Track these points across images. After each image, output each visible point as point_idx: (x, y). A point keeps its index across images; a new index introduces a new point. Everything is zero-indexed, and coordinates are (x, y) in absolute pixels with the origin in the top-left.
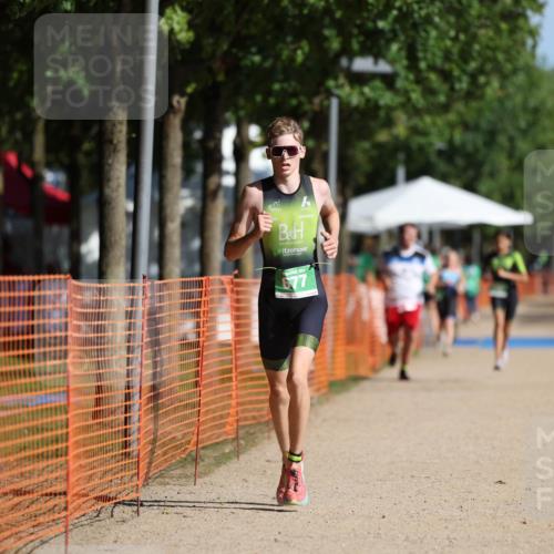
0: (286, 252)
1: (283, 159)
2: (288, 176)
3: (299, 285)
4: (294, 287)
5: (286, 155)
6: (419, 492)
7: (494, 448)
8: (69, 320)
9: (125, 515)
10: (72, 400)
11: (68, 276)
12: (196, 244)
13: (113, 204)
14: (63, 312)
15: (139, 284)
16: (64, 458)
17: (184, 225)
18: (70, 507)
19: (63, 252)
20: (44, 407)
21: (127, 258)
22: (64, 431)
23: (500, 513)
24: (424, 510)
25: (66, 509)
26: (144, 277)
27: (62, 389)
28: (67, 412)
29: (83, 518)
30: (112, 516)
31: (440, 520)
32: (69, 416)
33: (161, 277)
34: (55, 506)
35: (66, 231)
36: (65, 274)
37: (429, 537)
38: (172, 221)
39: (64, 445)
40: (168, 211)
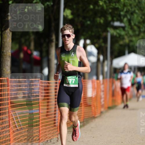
2: (67, 44)
4: (70, 83)
5: (66, 37)
6: (132, 136)
9: (54, 142)
10: (41, 111)
16: (38, 127)
18: (40, 139)
22: (39, 119)
24: (133, 141)
25: (39, 140)
28: (39, 115)
29: (43, 142)
30: (51, 142)
32: (40, 115)
34: (36, 139)
39: (39, 123)
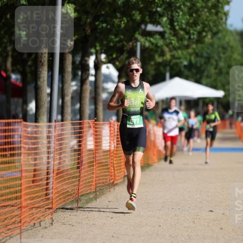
0: (132, 110)
1: (134, 74)
2: (135, 80)
3: (136, 122)
4: (135, 123)
5: (135, 72)
7: (208, 196)
8: (22, 139)
9: (46, 225)
11: (22, 120)
12: (78, 106)
13: (42, 89)
14: (19, 136)
15: (53, 124)
17: (72, 98)
19: (19, 109)
20: (11, 177)
21: (47, 112)
22: (20, 188)
23: (211, 225)
24: (178, 223)
26: (55, 121)
27: (19, 170)
29: (28, 227)
31: (185, 227)
32: (22, 181)
33: (62, 120)
35: (21, 100)
36: (20, 119)
37: (180, 235)
38: (67, 96)
39: (20, 194)
40: (66, 92)
